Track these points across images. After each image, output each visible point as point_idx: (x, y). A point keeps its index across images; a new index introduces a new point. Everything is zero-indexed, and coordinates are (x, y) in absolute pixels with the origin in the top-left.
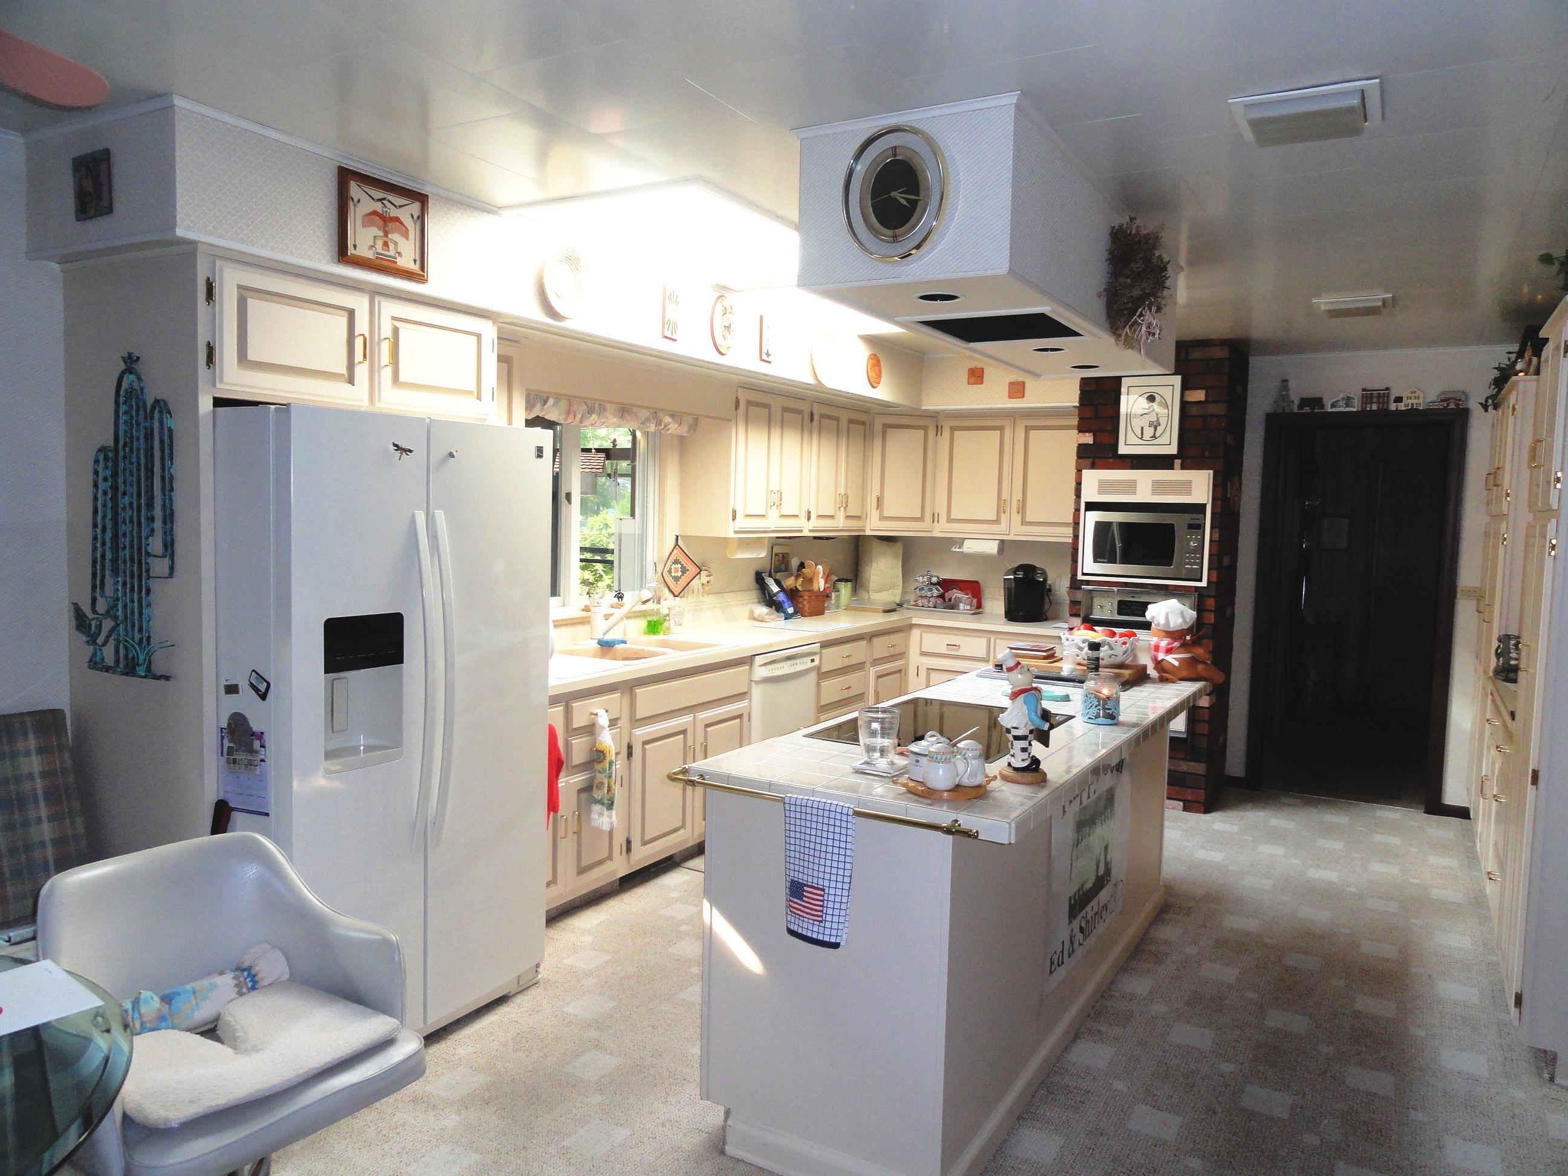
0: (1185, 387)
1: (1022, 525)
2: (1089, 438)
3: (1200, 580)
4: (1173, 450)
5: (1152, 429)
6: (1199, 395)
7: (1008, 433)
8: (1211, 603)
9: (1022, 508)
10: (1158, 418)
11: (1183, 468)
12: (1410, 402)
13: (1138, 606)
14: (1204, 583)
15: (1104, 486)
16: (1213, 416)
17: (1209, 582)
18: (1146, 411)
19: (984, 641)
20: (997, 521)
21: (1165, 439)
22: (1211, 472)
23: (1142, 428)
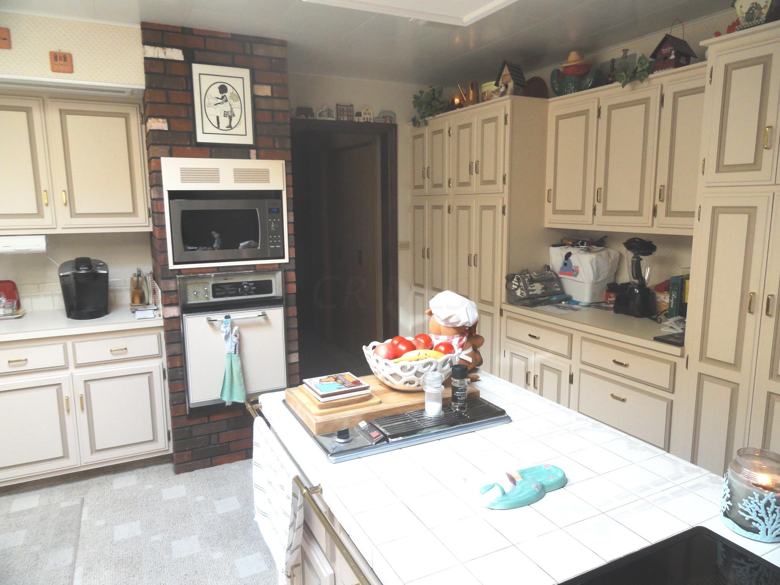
0: (253, 82)
1: (71, 217)
2: (163, 124)
3: (283, 257)
4: (249, 140)
5: (227, 119)
6: (265, 91)
7: (37, 115)
8: (292, 276)
9: (70, 201)
10: (232, 109)
11: (258, 157)
12: (366, 116)
13: (231, 287)
14: (286, 260)
15: (186, 174)
16: (280, 111)
17: (290, 259)
18: (220, 101)
19: (60, 347)
20: (39, 214)
21: (240, 130)
22: (284, 162)
23: (218, 117)
